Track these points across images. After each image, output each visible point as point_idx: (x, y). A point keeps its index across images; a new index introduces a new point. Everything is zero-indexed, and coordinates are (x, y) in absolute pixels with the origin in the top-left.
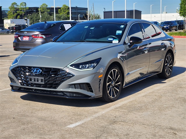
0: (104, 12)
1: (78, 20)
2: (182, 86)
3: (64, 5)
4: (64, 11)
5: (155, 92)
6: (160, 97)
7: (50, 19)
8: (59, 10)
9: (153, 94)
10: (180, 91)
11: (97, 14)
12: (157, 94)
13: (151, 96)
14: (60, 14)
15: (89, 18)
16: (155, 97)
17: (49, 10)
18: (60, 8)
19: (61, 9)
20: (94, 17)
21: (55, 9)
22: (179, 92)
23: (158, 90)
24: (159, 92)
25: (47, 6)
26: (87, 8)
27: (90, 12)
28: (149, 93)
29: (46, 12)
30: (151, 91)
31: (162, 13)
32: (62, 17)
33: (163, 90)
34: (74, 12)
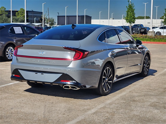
0: (58, 16)
1: (34, 22)
2: (135, 99)
3: (21, 9)
4: (21, 14)
5: (106, 108)
6: (113, 114)
7: (8, 21)
8: (17, 13)
9: (105, 111)
10: (133, 105)
11: (52, 18)
12: (109, 110)
13: (102, 113)
14: (18, 17)
15: (44, 21)
16: (107, 115)
17: (7, 13)
18: (17, 11)
19: (19, 12)
20: (48, 20)
21: (12, 12)
22: (132, 107)
23: (110, 104)
24: (111, 107)
25: (5, 9)
26: (42, 12)
27: (45, 15)
28: (100, 109)
29: (4, 15)
30: (103, 106)
31: (109, 19)
32: (20, 20)
33: (115, 104)
34: (31, 15)
